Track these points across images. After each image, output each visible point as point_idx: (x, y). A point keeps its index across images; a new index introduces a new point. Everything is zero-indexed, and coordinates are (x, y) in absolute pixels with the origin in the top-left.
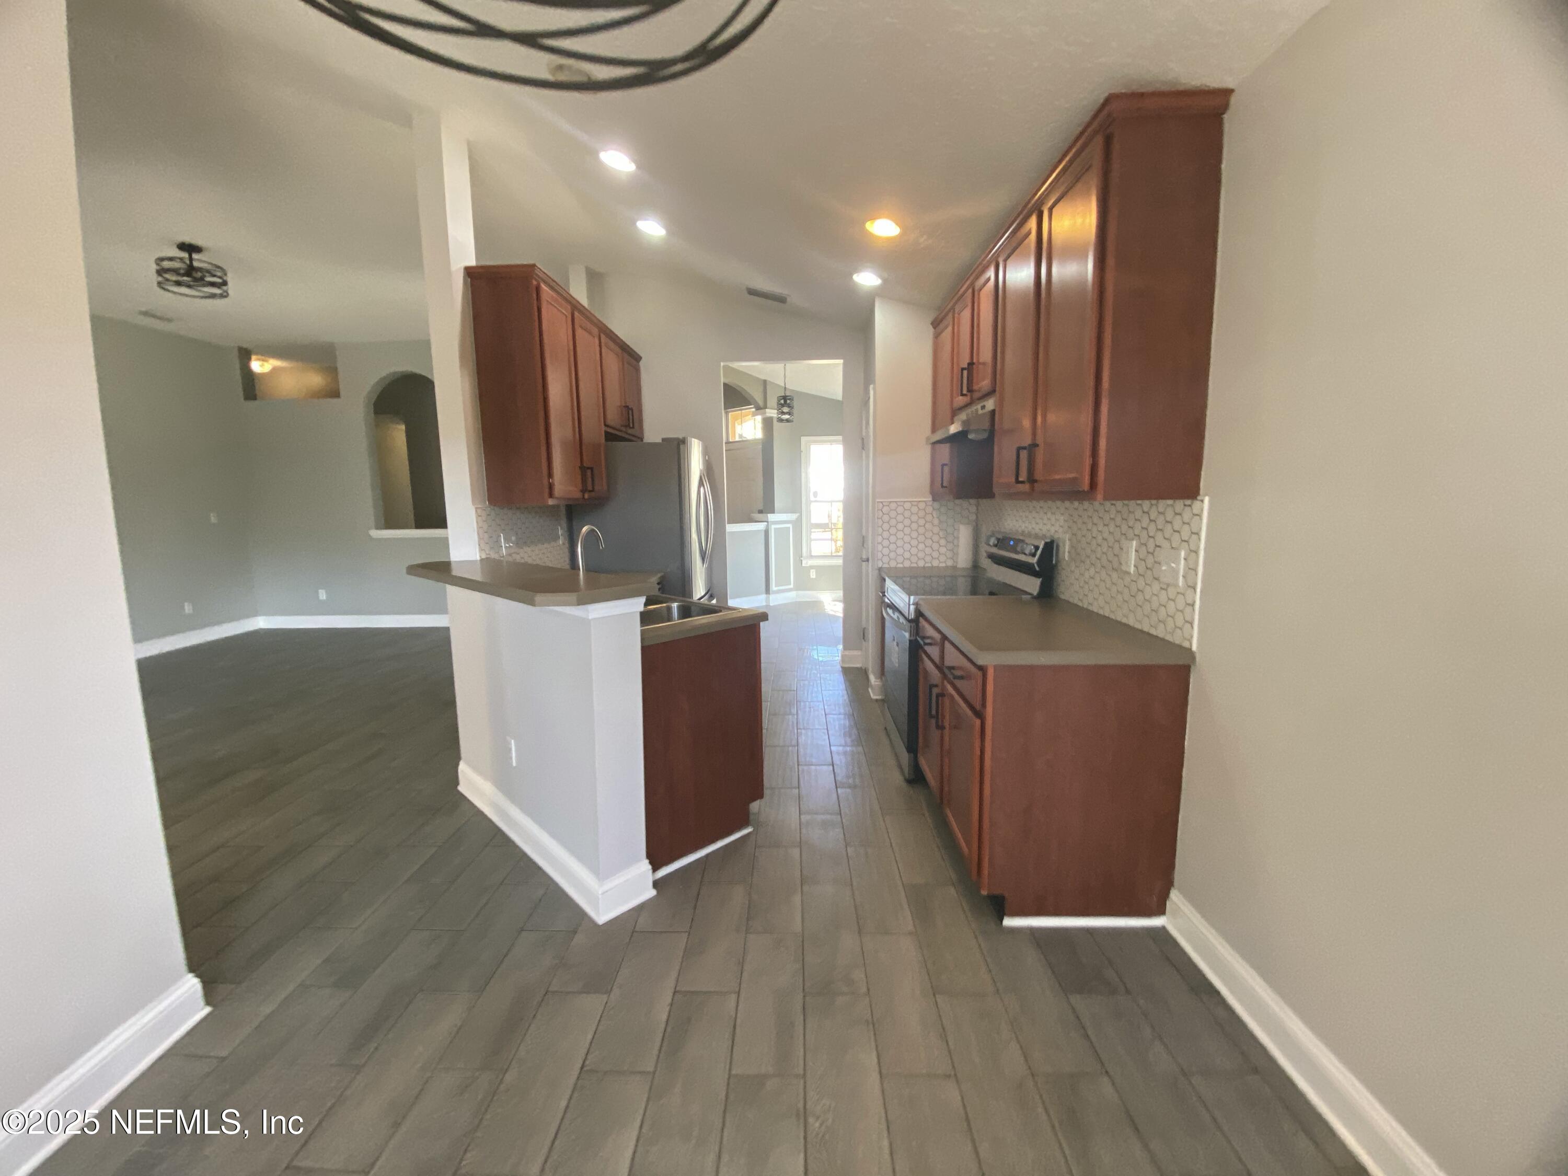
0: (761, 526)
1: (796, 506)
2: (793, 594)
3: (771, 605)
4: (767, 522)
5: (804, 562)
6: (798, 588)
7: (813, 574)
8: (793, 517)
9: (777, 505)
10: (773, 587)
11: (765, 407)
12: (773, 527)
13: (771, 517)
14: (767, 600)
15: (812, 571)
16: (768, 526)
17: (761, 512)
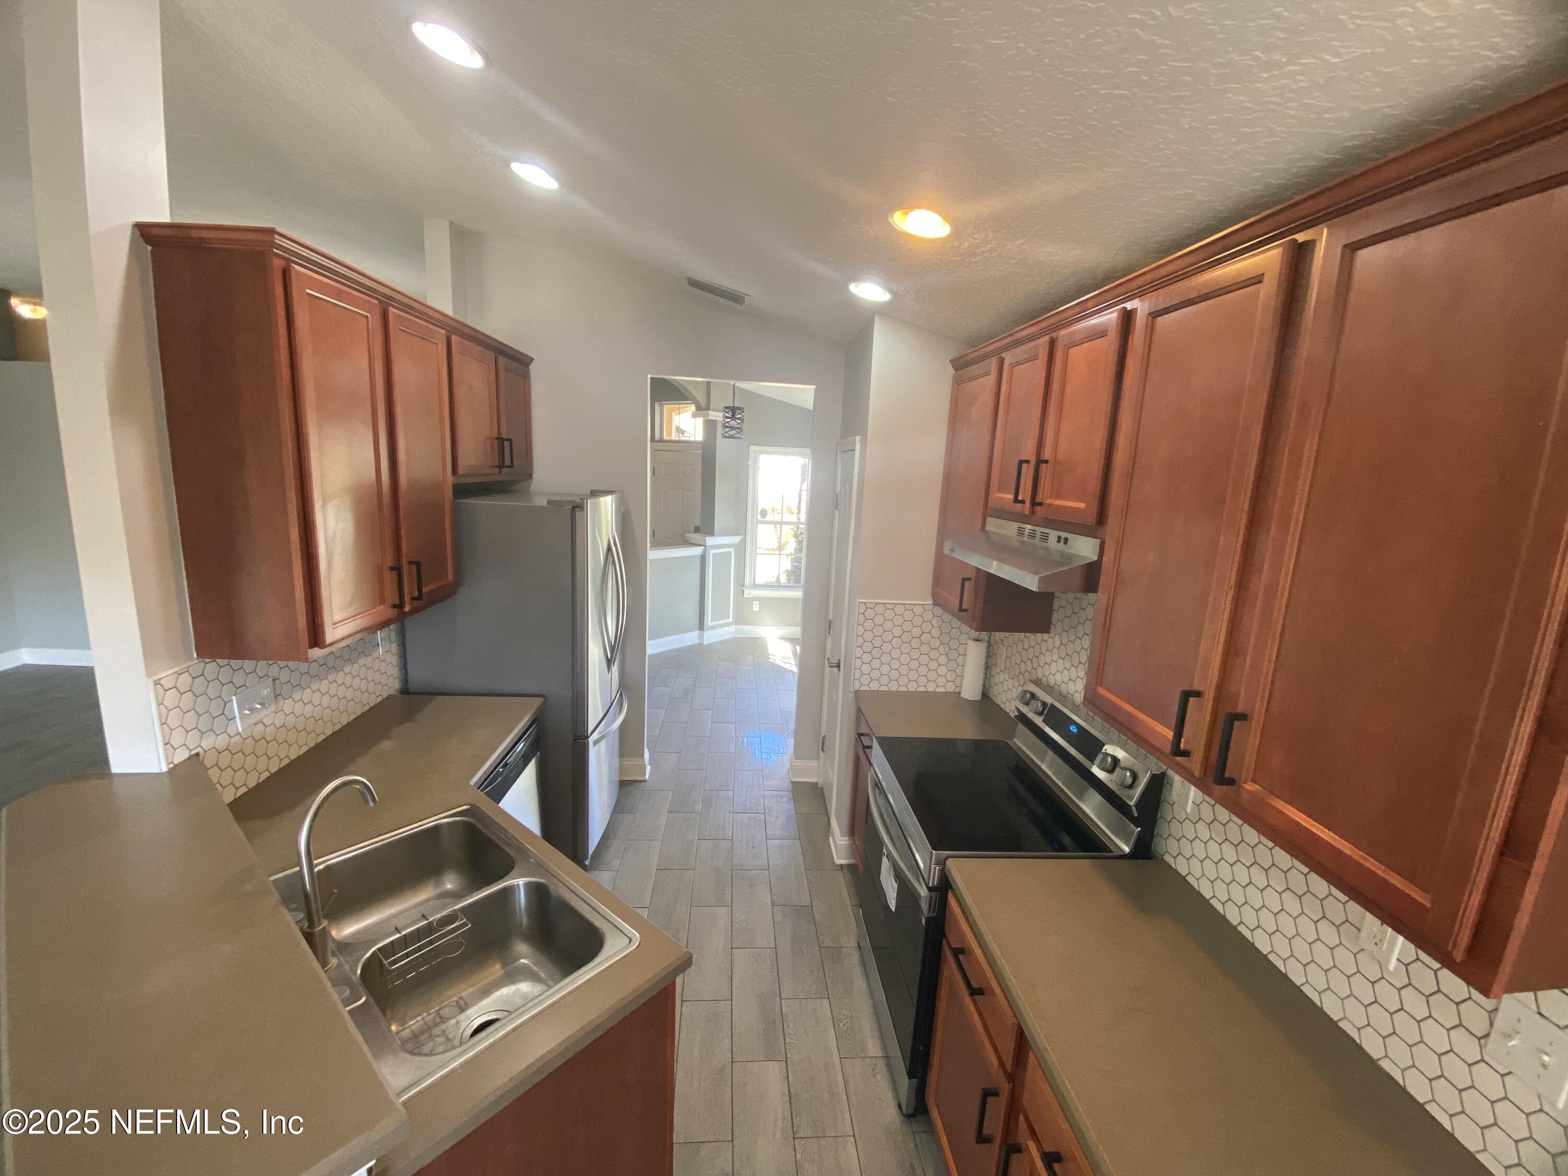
0: (697, 551)
1: (740, 527)
2: (732, 628)
3: (705, 643)
4: (705, 546)
5: (747, 592)
6: (739, 621)
7: (756, 607)
8: (736, 539)
9: (717, 527)
10: (709, 622)
11: (708, 408)
12: (712, 552)
13: (710, 541)
14: (701, 637)
15: (755, 602)
16: (705, 551)
17: (697, 530)
